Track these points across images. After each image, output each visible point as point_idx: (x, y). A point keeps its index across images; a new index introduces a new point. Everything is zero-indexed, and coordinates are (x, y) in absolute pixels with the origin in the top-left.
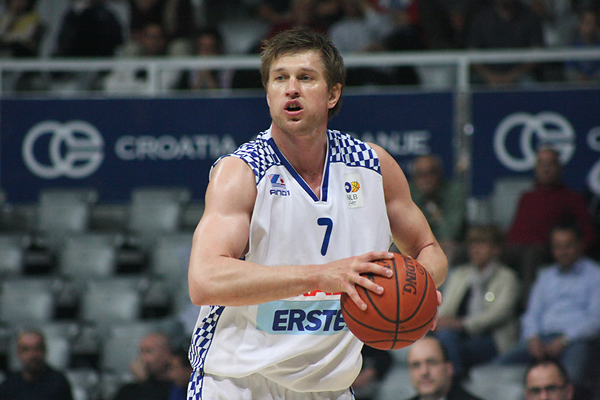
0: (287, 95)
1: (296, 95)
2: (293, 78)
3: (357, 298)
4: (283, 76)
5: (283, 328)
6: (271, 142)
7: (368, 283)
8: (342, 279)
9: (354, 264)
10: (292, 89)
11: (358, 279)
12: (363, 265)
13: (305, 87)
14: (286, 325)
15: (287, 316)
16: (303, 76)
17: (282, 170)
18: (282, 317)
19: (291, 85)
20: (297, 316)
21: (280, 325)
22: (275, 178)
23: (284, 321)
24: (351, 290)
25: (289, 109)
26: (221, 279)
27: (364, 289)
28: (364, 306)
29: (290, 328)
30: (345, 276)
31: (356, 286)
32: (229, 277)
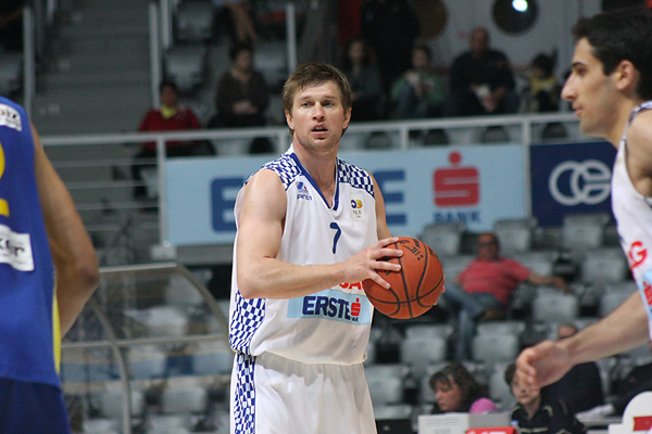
0: (315, 118)
1: (322, 119)
2: (318, 104)
3: (380, 280)
4: (309, 103)
5: (311, 313)
6: (293, 156)
7: (387, 265)
8: (362, 268)
9: (369, 254)
10: (318, 114)
11: (378, 264)
12: (377, 252)
13: (329, 111)
14: (314, 309)
15: (315, 302)
16: (326, 103)
17: (303, 179)
18: (310, 302)
19: (317, 110)
20: (323, 302)
21: (309, 309)
22: (300, 185)
23: (312, 305)
24: (373, 275)
25: (314, 130)
26: (268, 277)
27: (385, 271)
28: (388, 286)
29: (318, 312)
30: (365, 265)
31: (376, 271)
32: (274, 276)
